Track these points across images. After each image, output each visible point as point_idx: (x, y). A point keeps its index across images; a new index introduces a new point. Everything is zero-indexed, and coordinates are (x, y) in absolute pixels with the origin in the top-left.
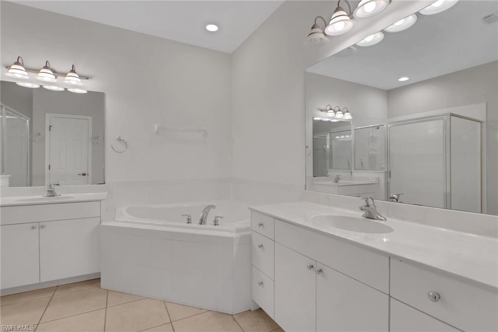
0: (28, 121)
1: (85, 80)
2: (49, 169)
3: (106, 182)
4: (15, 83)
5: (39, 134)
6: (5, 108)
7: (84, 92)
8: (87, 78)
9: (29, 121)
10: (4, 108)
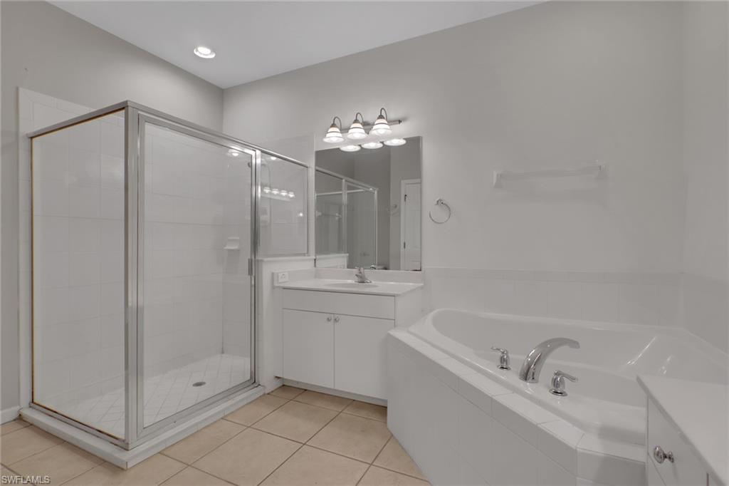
0: (376, 193)
1: (398, 125)
2: (405, 247)
3: (423, 269)
4: (339, 149)
5: (396, 207)
6: (346, 181)
7: (402, 142)
8: (400, 122)
9: (378, 192)
10: (344, 180)
